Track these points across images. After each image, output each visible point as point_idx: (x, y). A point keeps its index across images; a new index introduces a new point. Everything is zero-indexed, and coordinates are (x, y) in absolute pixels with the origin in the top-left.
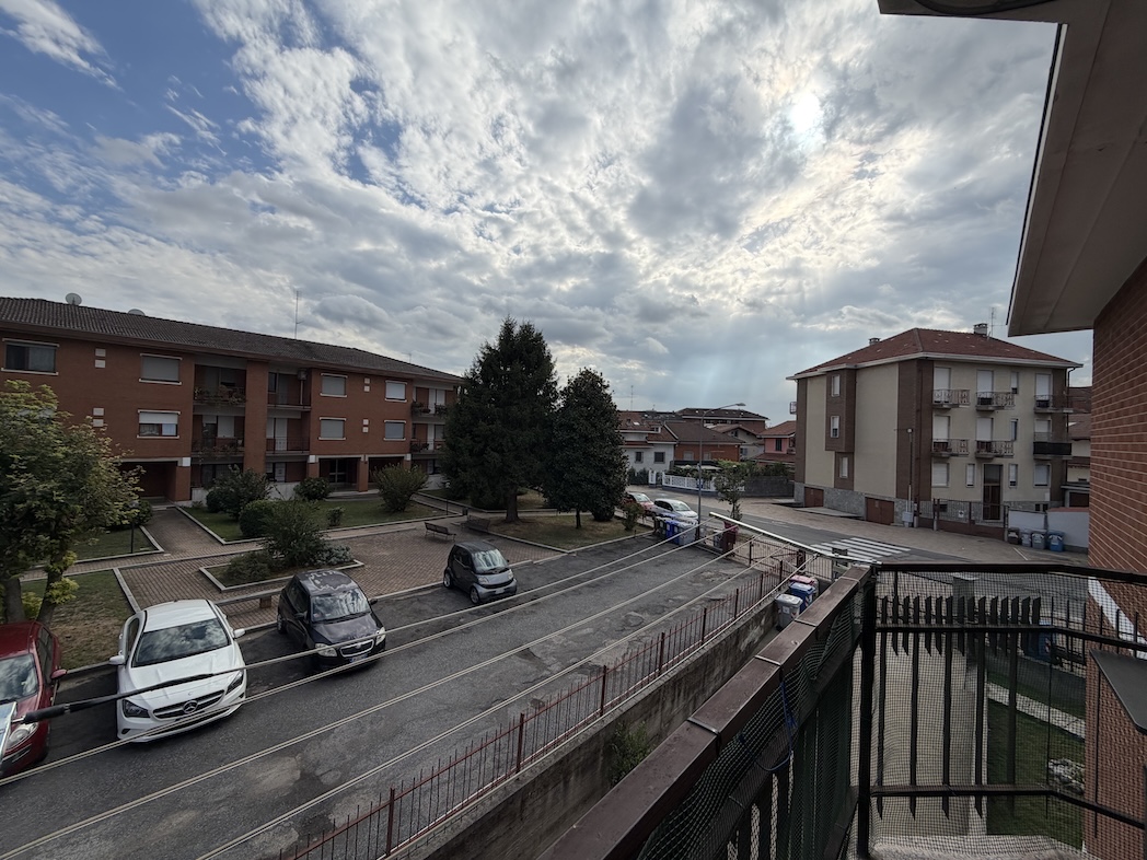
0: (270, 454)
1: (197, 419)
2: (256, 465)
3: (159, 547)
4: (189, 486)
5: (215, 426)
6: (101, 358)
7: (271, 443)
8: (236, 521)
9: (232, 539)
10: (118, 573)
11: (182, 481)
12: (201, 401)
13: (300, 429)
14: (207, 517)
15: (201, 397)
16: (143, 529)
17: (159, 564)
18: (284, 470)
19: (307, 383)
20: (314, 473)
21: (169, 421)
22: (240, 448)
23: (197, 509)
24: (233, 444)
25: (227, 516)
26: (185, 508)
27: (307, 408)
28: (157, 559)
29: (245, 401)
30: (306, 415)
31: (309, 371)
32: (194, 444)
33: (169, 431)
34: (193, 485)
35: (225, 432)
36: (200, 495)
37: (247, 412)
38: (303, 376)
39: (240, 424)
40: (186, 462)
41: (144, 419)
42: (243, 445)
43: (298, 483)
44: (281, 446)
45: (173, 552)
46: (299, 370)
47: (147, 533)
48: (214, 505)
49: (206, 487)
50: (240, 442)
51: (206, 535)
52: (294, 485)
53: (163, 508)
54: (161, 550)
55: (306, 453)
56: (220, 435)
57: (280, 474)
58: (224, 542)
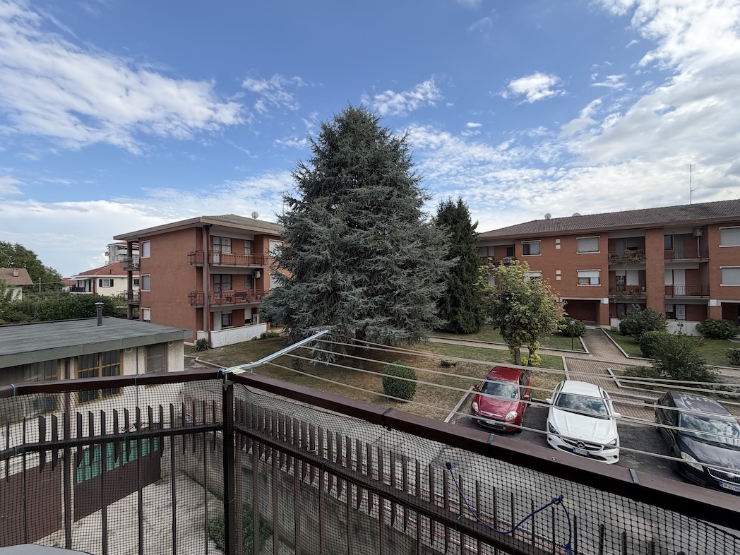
0: (668, 297)
1: (611, 273)
2: (656, 305)
3: (587, 350)
4: (608, 316)
5: (625, 278)
6: (558, 244)
7: (670, 290)
8: (637, 343)
9: (634, 355)
10: (564, 359)
11: (604, 313)
12: (614, 261)
13: (699, 277)
14: (620, 338)
15: (613, 258)
16: (580, 338)
17: (585, 360)
18: (684, 311)
19: (704, 238)
20: (716, 315)
21: (594, 276)
22: (643, 293)
23: (613, 331)
24: (638, 289)
25: (632, 339)
26: (606, 330)
27: (704, 260)
28: (585, 357)
29: (645, 259)
30: (703, 266)
31: (705, 228)
32: (610, 290)
33: (595, 282)
34: (611, 316)
35: (632, 281)
36: (615, 323)
37: (647, 267)
38: (699, 233)
39: (642, 275)
40: (606, 301)
41: (581, 275)
42: (645, 290)
43: (699, 323)
44: (680, 291)
45: (594, 354)
46: (695, 229)
47: (582, 341)
48: (624, 331)
49: (619, 318)
50: (643, 288)
51: (617, 349)
52: (695, 324)
53: (593, 328)
54: (588, 352)
55: (705, 298)
56: (628, 284)
57: (680, 313)
58: (628, 356)
